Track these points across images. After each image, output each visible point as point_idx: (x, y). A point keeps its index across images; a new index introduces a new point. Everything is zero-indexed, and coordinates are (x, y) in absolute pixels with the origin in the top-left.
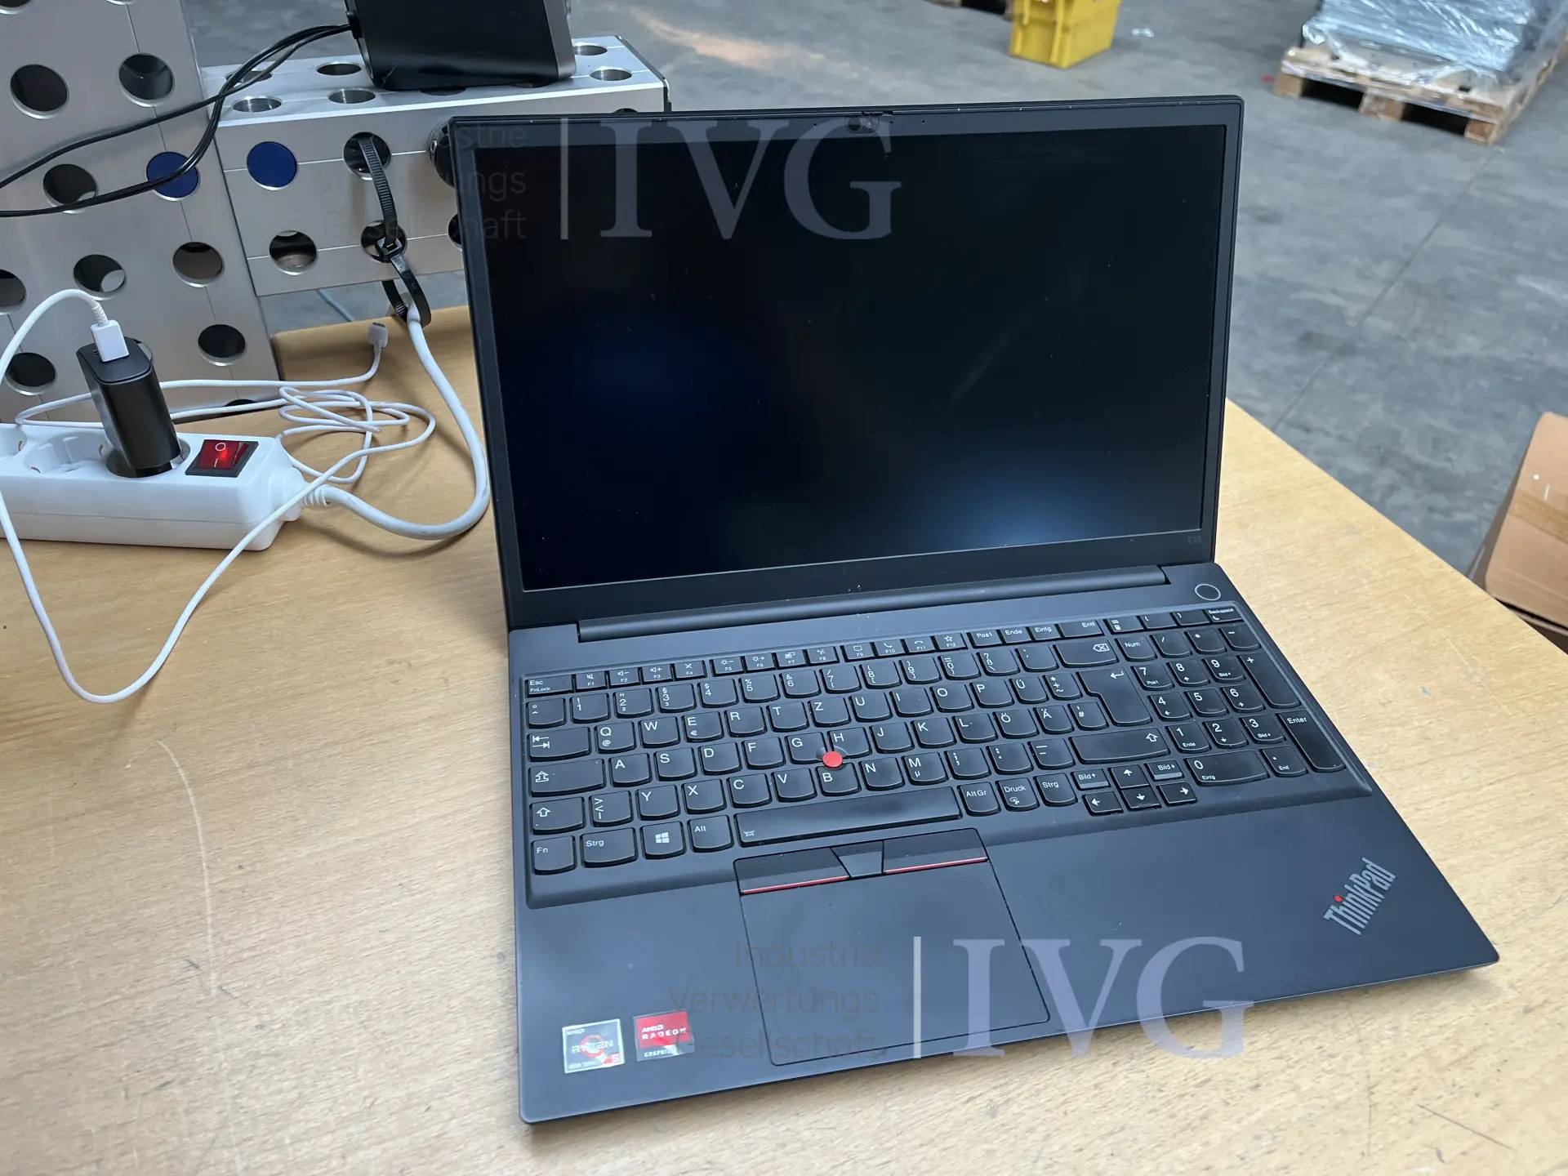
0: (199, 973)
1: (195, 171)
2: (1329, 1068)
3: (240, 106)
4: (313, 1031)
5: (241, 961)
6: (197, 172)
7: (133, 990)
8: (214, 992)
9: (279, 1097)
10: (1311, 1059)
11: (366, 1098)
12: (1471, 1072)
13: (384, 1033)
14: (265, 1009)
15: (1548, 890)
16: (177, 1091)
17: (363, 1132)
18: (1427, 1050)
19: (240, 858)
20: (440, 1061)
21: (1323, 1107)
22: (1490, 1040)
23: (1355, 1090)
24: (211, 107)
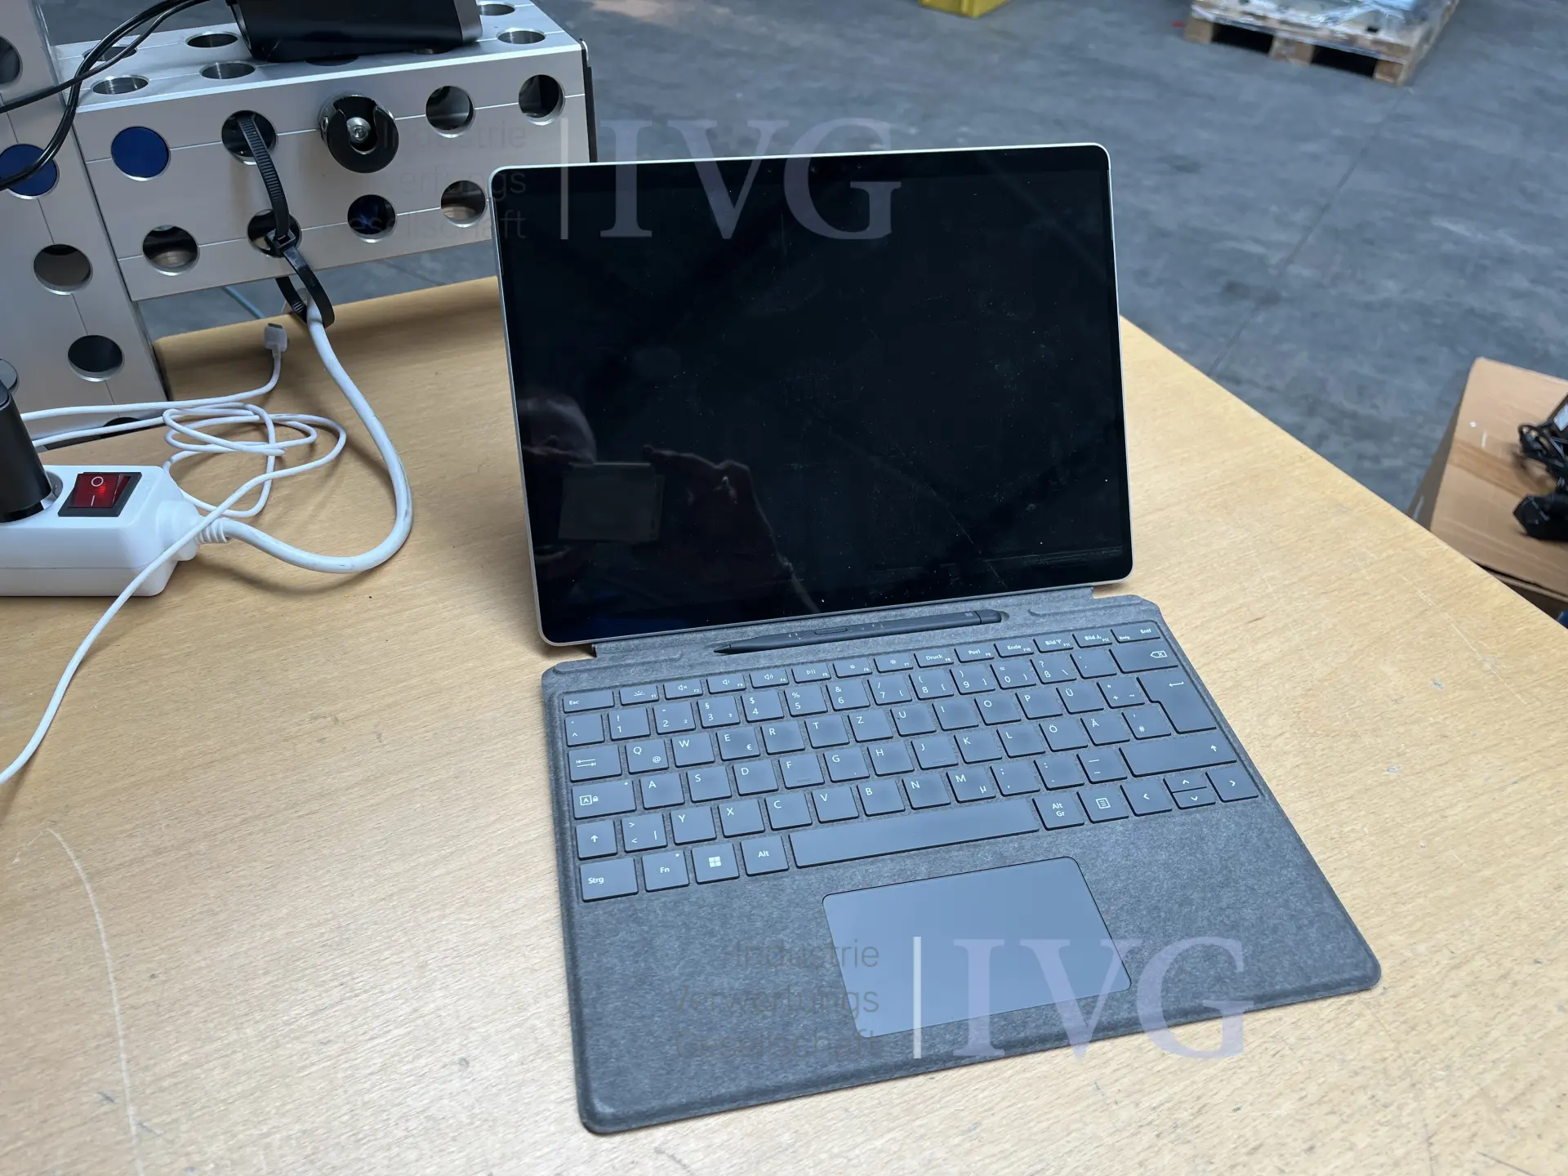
0: (114, 1107)
1: (53, 166)
2: (1386, 1120)
5: (162, 1090)
6: (55, 166)
7: (39, 1134)
8: (134, 1130)
10: (1365, 1111)
12: (1531, 1111)
14: (193, 1147)
19: (151, 965)
22: (1546, 1072)
23: (1414, 1142)
24: (67, 91)
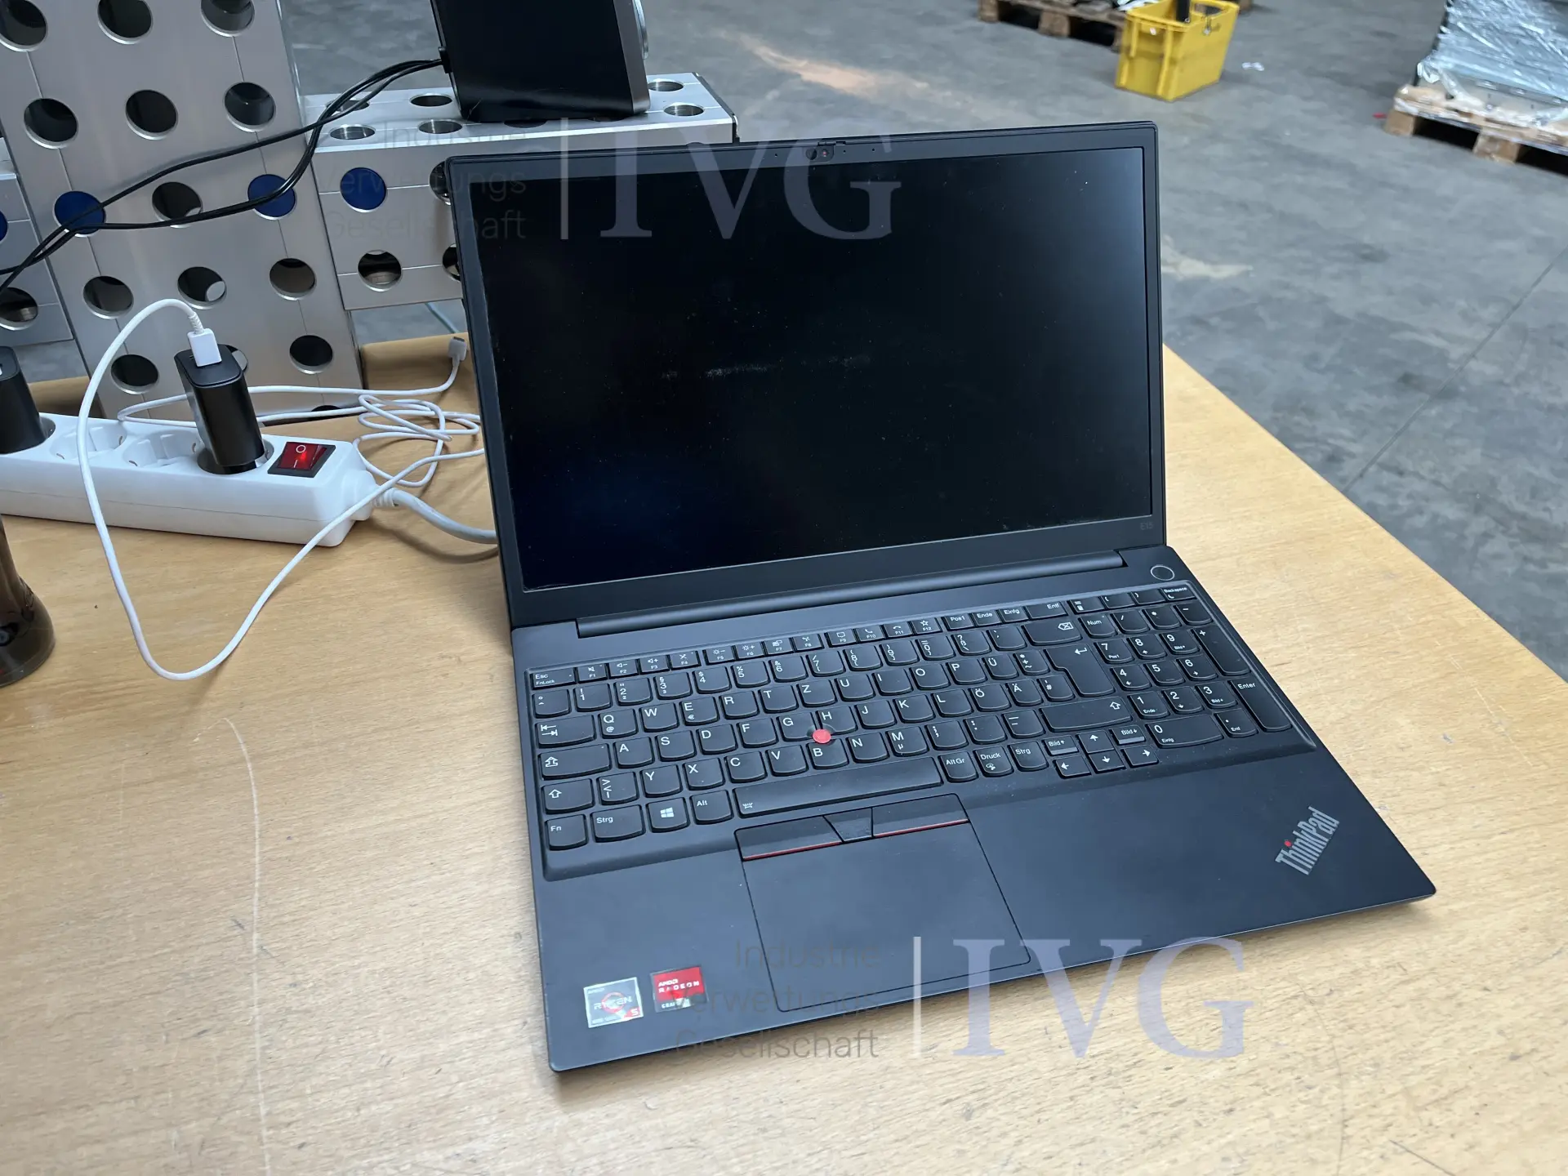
0: (243, 932)
1: (292, 193)
2: (1306, 1099)
3: (337, 134)
4: (340, 992)
5: (283, 924)
6: (294, 194)
7: (182, 945)
8: (255, 951)
9: (305, 1051)
10: (1288, 1089)
11: (383, 1056)
12: (1449, 1113)
13: (405, 999)
14: (299, 969)
15: (1549, 940)
16: (213, 1039)
17: (378, 1088)
18: (1406, 1088)
19: (289, 830)
20: (453, 1028)
21: (1294, 1136)
22: (1472, 1084)
23: (1329, 1122)
24: (310, 133)
